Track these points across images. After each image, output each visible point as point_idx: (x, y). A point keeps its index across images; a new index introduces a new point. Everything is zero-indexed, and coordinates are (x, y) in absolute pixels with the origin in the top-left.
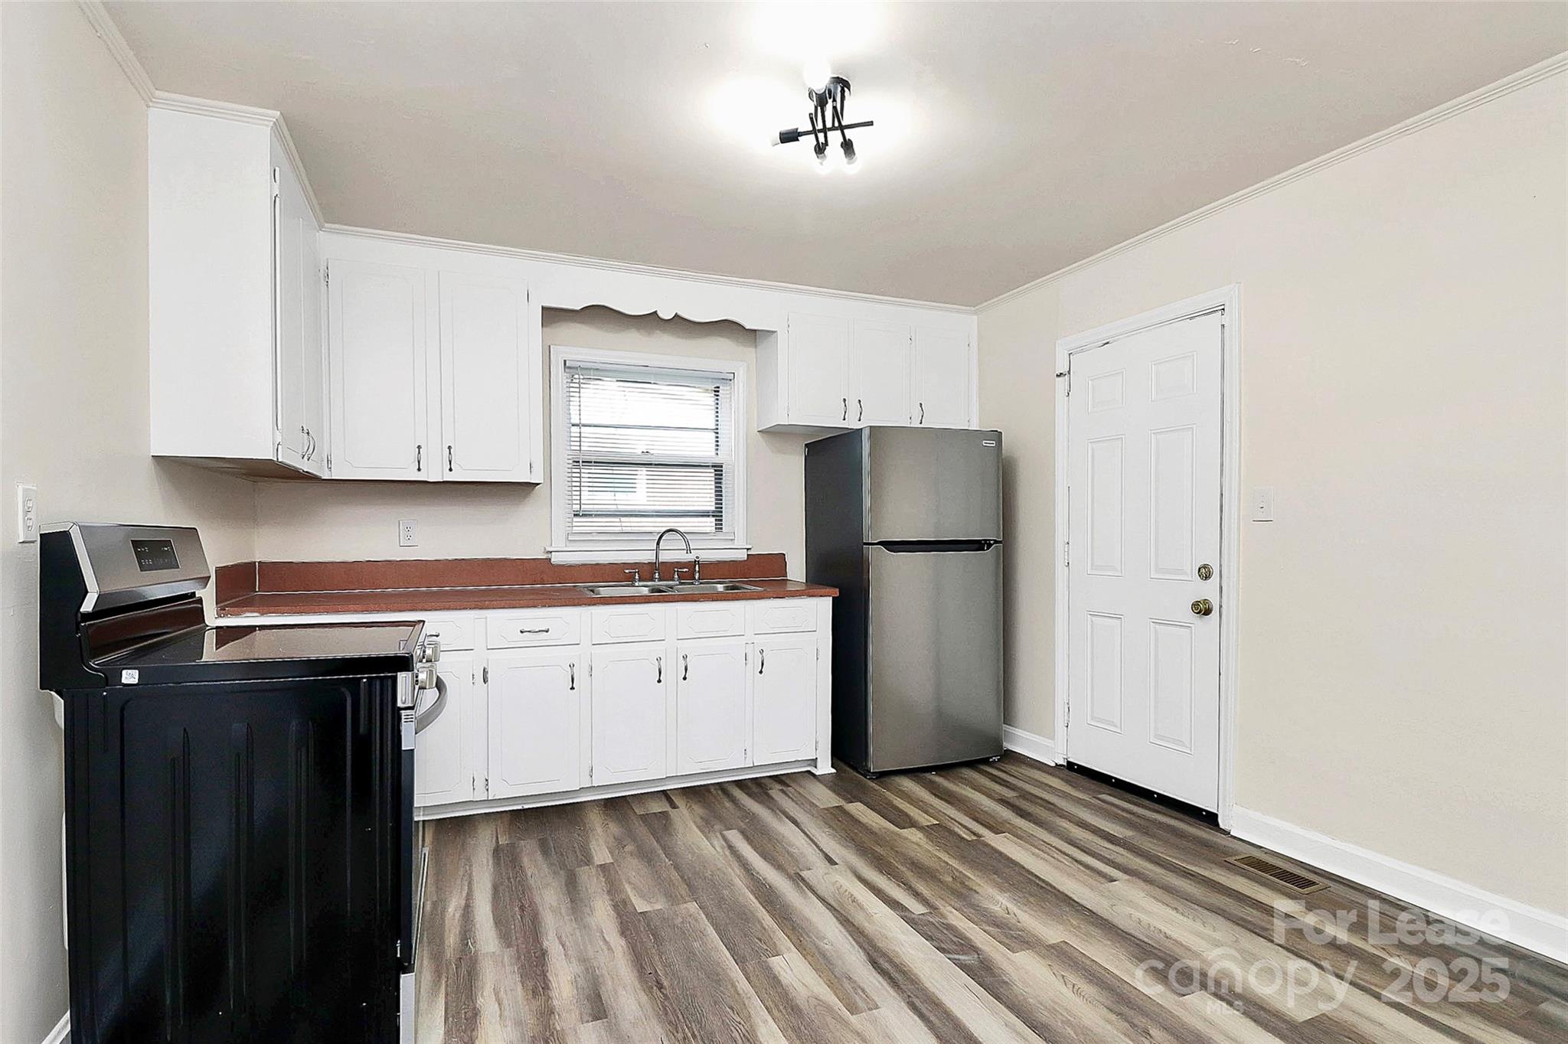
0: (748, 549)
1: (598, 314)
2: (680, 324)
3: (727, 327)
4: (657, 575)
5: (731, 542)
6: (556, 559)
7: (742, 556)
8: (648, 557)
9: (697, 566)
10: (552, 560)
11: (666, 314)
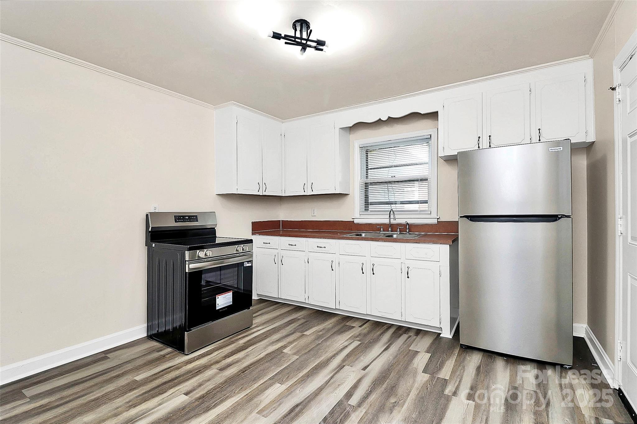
0: (438, 219)
1: (360, 125)
2: (391, 120)
3: (414, 116)
4: (390, 229)
5: (430, 215)
6: (356, 221)
7: (435, 221)
8: (386, 221)
9: (408, 226)
10: (355, 222)
11: (384, 118)
